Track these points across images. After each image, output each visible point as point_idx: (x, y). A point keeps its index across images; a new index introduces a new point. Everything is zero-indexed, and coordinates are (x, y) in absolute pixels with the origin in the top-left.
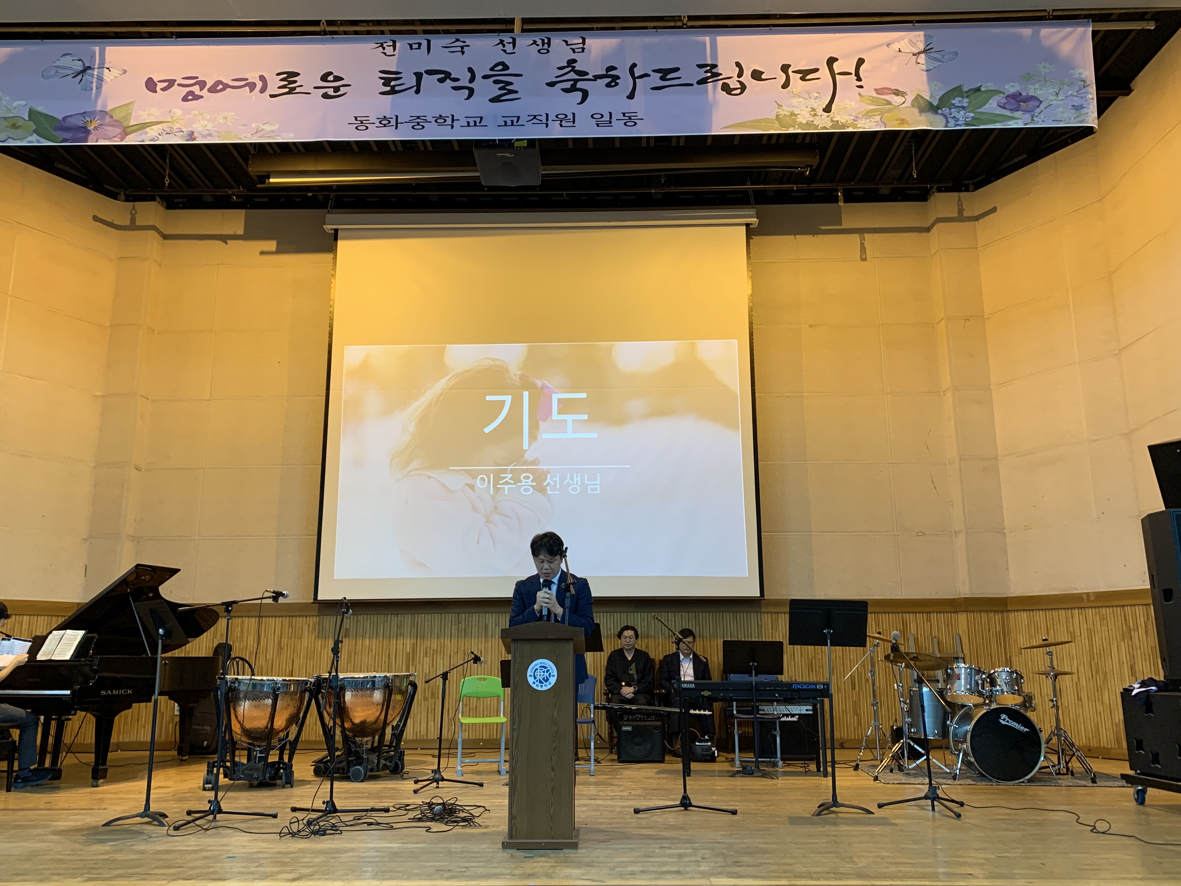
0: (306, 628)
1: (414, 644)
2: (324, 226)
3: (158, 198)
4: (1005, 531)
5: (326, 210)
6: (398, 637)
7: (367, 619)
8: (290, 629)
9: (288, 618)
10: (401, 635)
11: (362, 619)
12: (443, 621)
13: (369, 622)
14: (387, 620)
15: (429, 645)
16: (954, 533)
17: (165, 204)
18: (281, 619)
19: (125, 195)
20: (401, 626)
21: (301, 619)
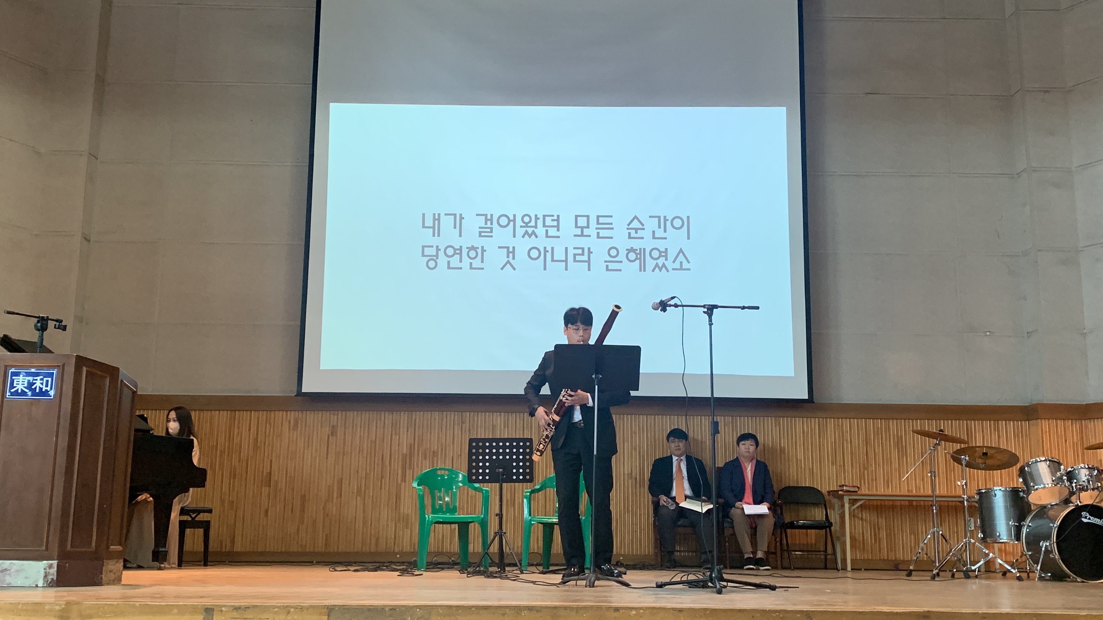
0: (286, 424)
1: (411, 445)
4: (1085, 331)
6: (394, 437)
7: (357, 416)
8: (268, 425)
9: (265, 413)
11: (352, 416)
12: (445, 420)
13: (359, 418)
14: (380, 417)
16: (1026, 333)
18: (257, 413)
20: (396, 424)
21: (281, 413)
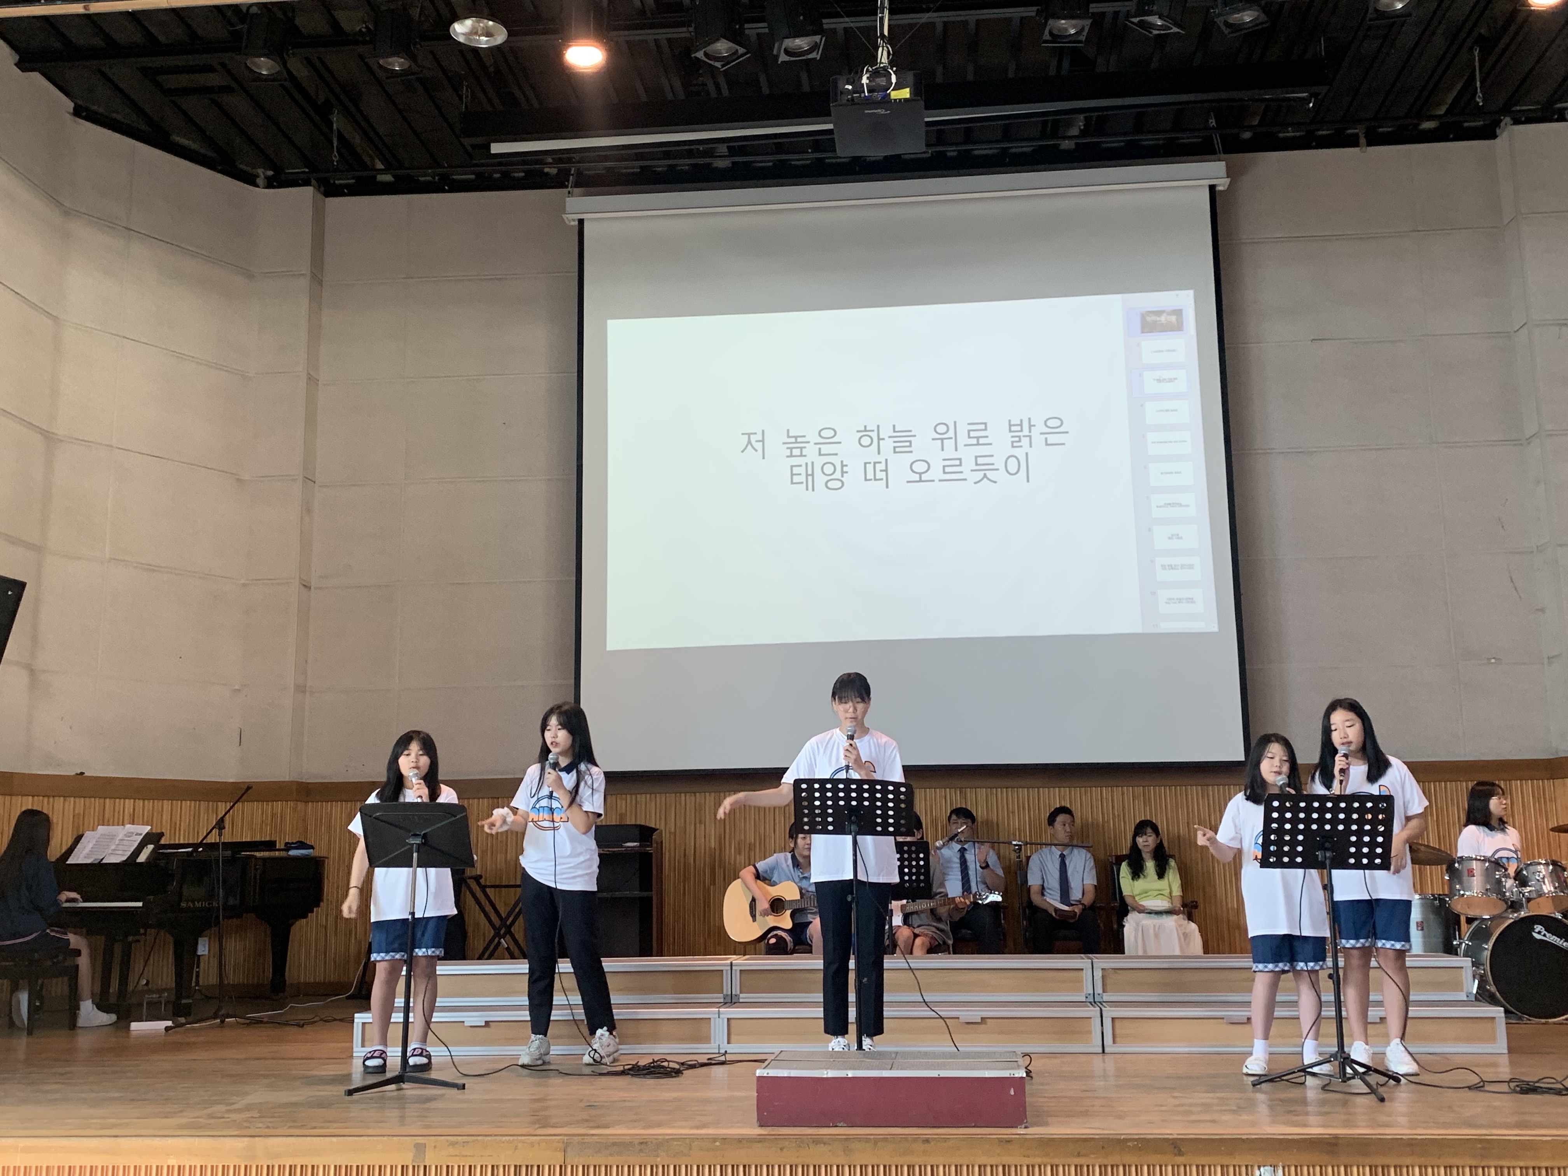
1: (720, 835)
2: (565, 216)
3: (313, 182)
5: (565, 191)
6: (698, 825)
7: (651, 800)
10: (700, 823)
11: (644, 800)
13: (653, 803)
15: (743, 838)
16: (1546, 658)
17: (322, 189)
19: (268, 178)
20: (700, 808)
